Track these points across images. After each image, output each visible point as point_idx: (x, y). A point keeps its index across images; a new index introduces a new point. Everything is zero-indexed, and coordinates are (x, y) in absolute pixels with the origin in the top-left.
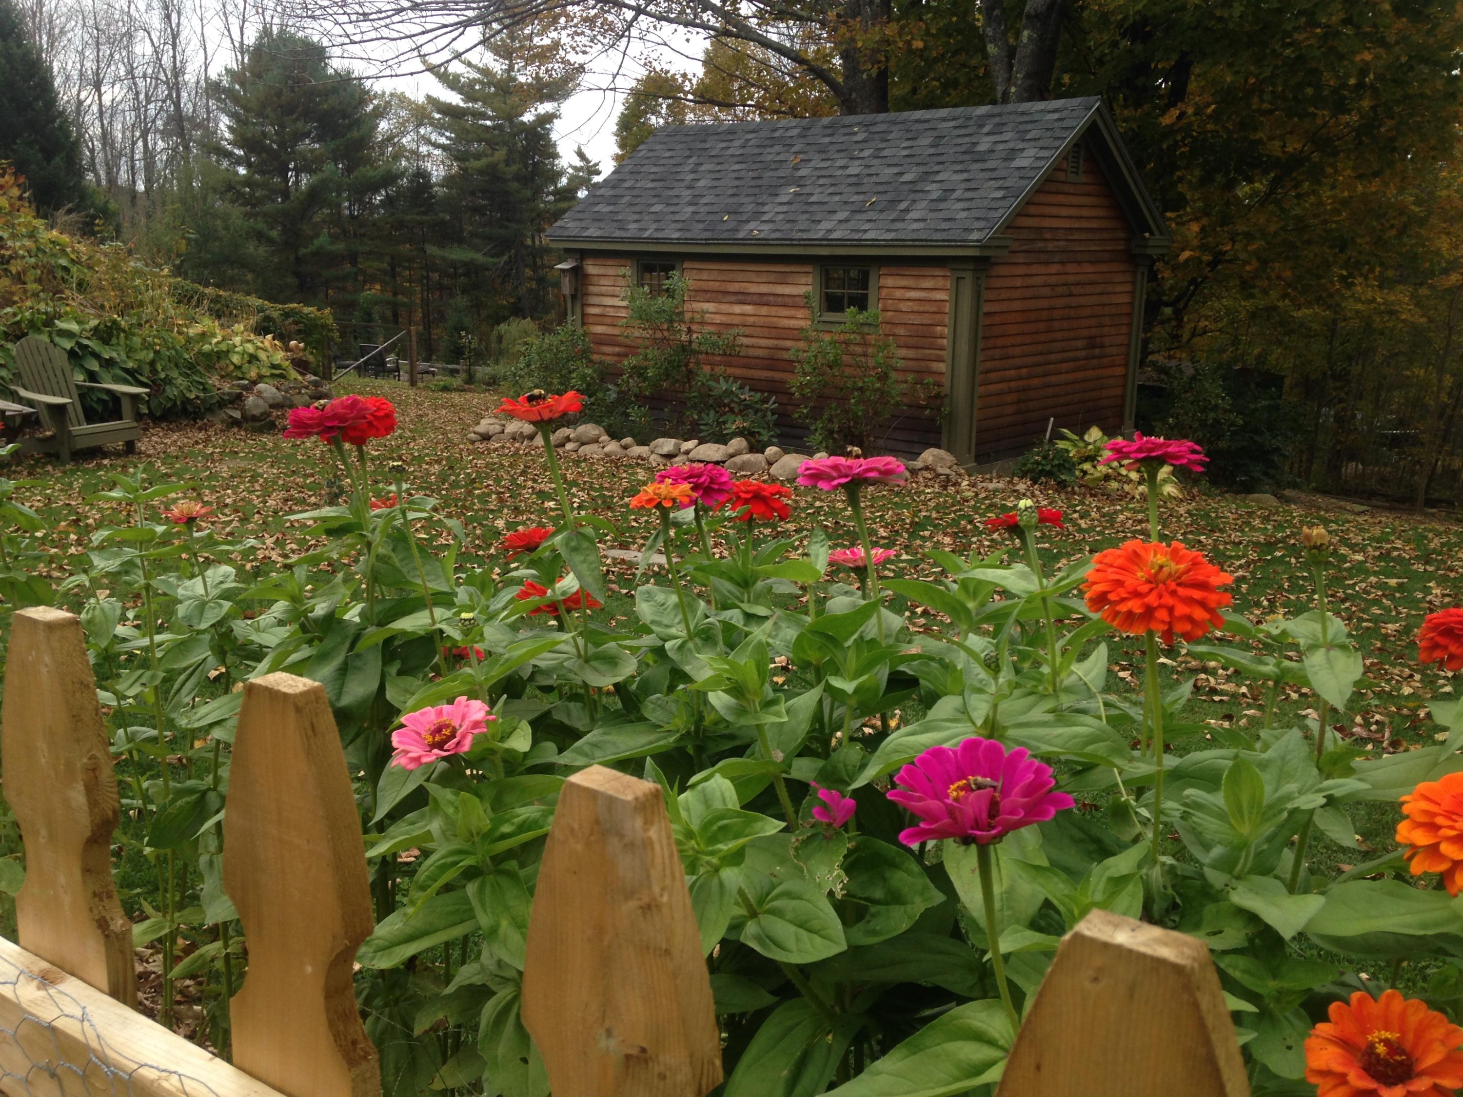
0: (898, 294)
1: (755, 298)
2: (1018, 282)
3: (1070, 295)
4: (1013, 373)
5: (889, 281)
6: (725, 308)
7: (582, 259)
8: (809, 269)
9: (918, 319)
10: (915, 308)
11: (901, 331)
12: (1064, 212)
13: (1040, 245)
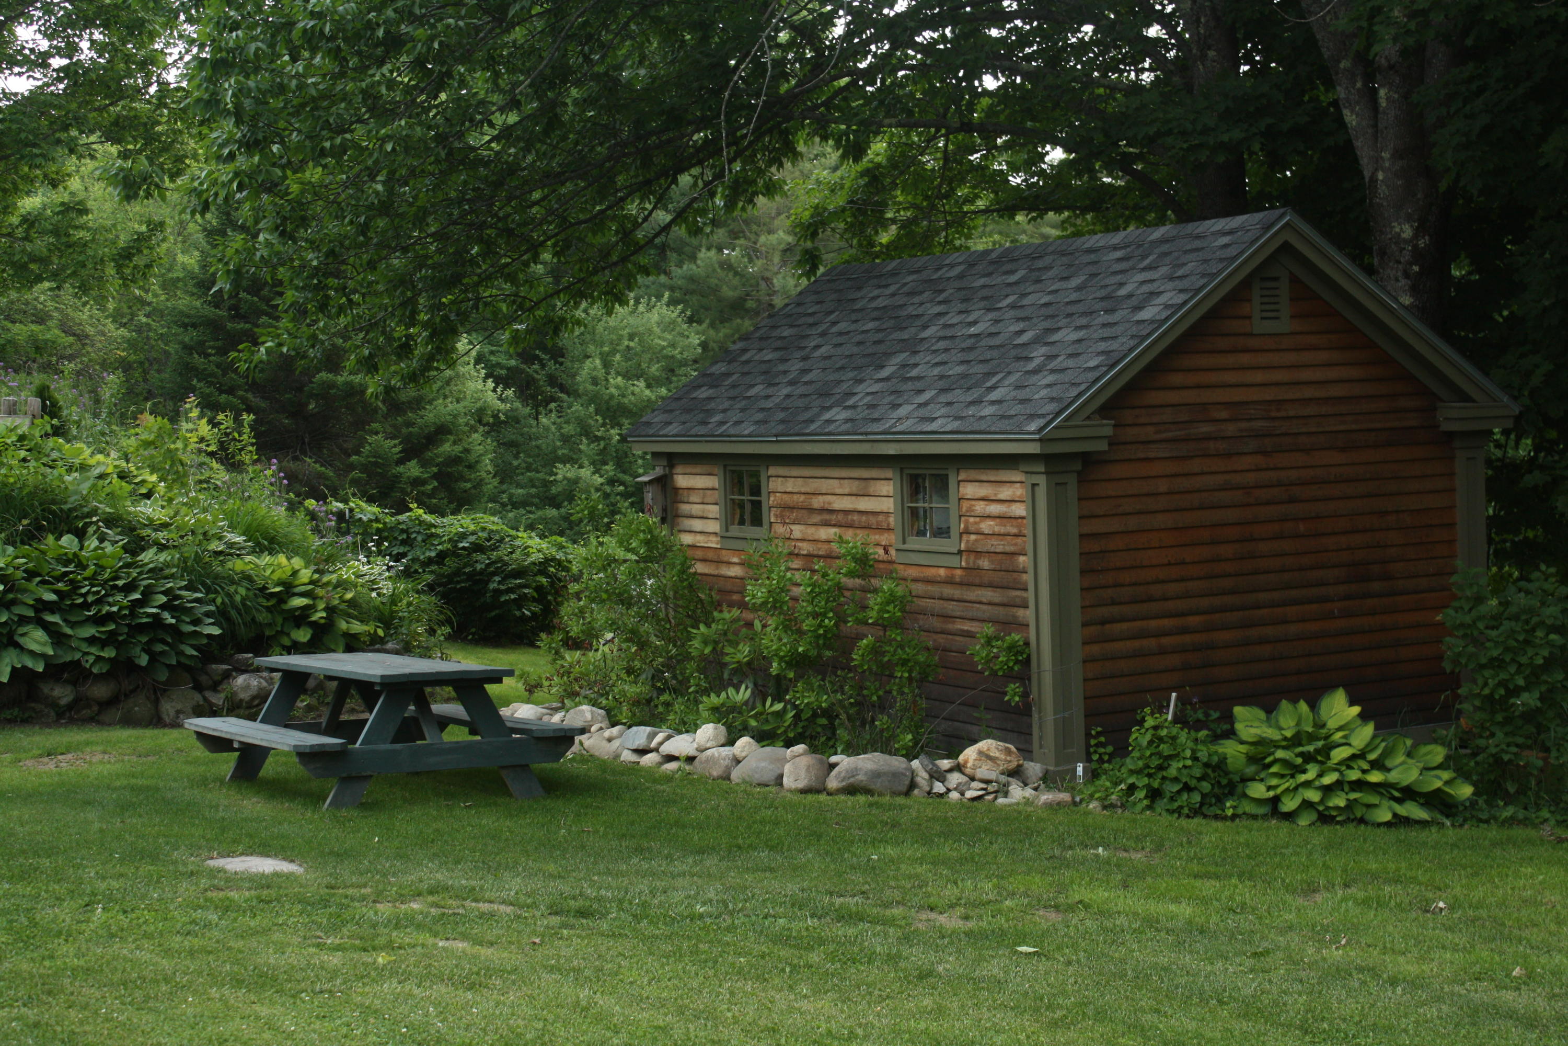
0: (980, 507)
1: (840, 517)
2: (1163, 486)
3: (1292, 501)
4: (1167, 623)
5: (969, 490)
6: (811, 532)
7: (671, 466)
8: (889, 473)
9: (999, 546)
10: (997, 529)
11: (985, 563)
12: (1259, 377)
13: (1205, 428)
